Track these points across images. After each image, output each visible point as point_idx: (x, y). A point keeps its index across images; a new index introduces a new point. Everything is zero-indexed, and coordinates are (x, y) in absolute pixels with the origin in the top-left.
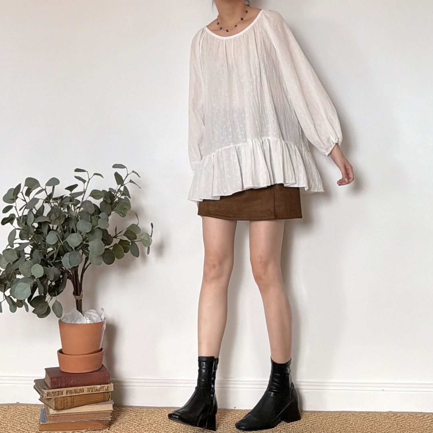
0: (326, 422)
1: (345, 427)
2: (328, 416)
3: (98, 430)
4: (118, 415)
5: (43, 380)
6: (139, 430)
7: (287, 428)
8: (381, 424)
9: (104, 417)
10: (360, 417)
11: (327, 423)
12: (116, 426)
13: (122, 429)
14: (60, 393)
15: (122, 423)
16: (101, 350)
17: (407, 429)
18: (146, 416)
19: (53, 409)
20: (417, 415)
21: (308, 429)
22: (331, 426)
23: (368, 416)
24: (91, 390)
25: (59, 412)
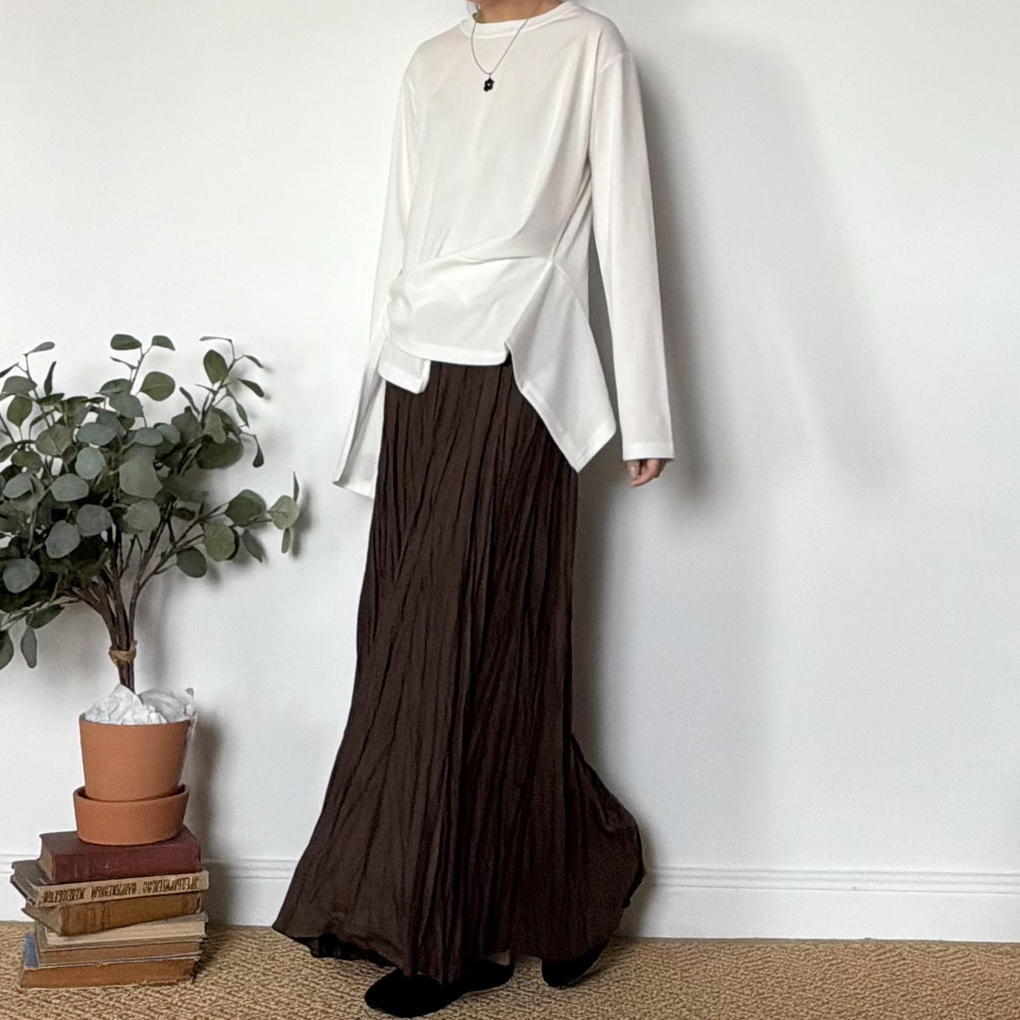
0: (717, 965)
1: (761, 976)
2: (722, 951)
3: (164, 985)
4: (218, 947)
5: (35, 863)
6: (267, 982)
7: (624, 980)
8: (847, 970)
9: (182, 952)
10: (798, 953)
11: (719, 968)
12: (210, 976)
13: (225, 982)
14: (76, 893)
15: (225, 966)
16: (182, 789)
17: (906, 980)
18: (284, 950)
19: (58, 933)
20: (929, 947)
21: (674, 982)
22: (728, 975)
23: (817, 950)
24: (152, 887)
25: (73, 940)
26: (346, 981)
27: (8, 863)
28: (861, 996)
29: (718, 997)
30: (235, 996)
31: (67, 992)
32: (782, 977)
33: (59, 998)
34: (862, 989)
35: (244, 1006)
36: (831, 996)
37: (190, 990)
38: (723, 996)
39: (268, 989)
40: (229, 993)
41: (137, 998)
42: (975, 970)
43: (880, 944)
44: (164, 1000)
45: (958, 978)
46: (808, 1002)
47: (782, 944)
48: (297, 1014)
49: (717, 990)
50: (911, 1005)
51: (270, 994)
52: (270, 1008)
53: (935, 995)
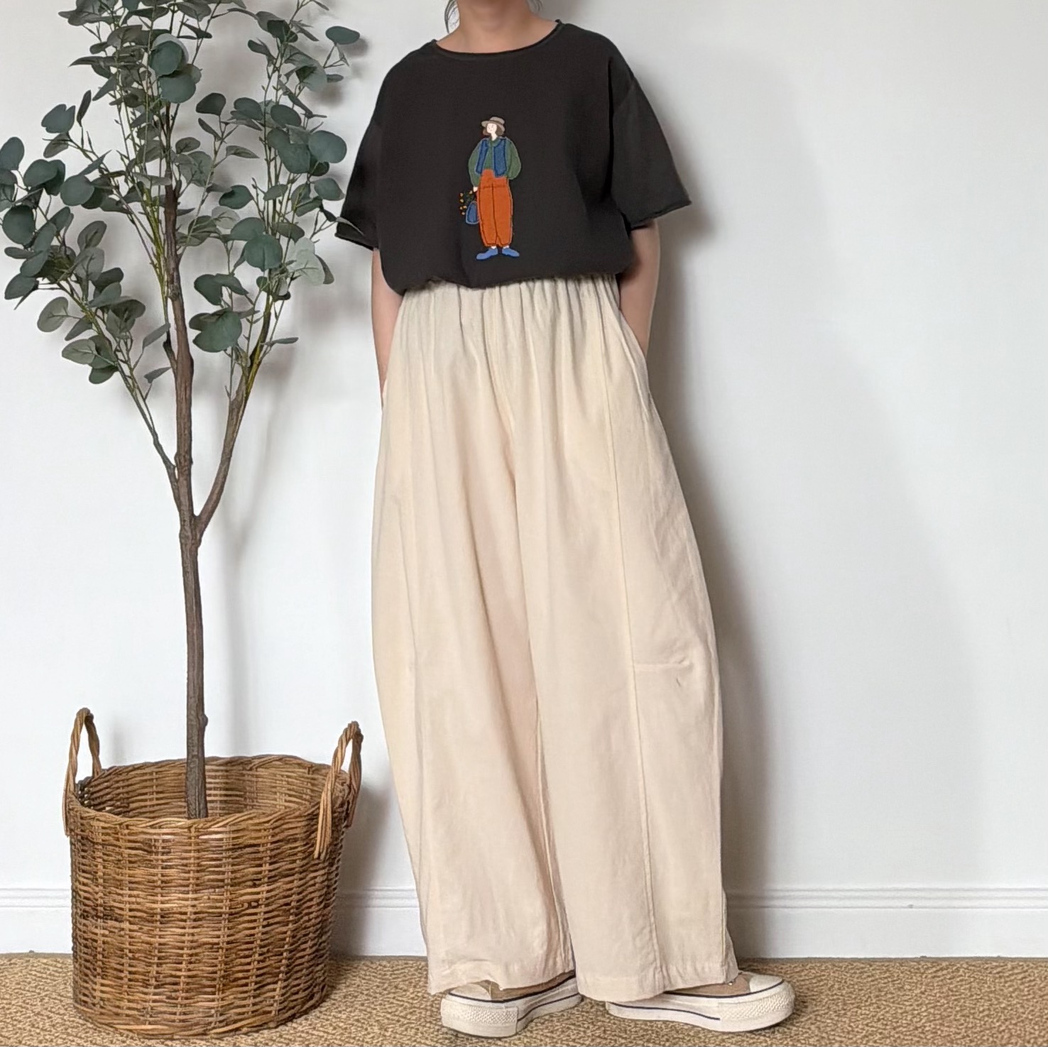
10: (852, 971)
20: (986, 963)
26: (402, 1005)
28: (916, 1012)
32: (836, 994)
34: (918, 1005)
35: (303, 1032)
36: (887, 1012)
39: (325, 1015)
43: (935, 962)
46: (863, 1019)
48: (354, 1038)
50: (968, 1020)
51: (327, 1020)
52: (328, 1033)
53: (992, 1009)
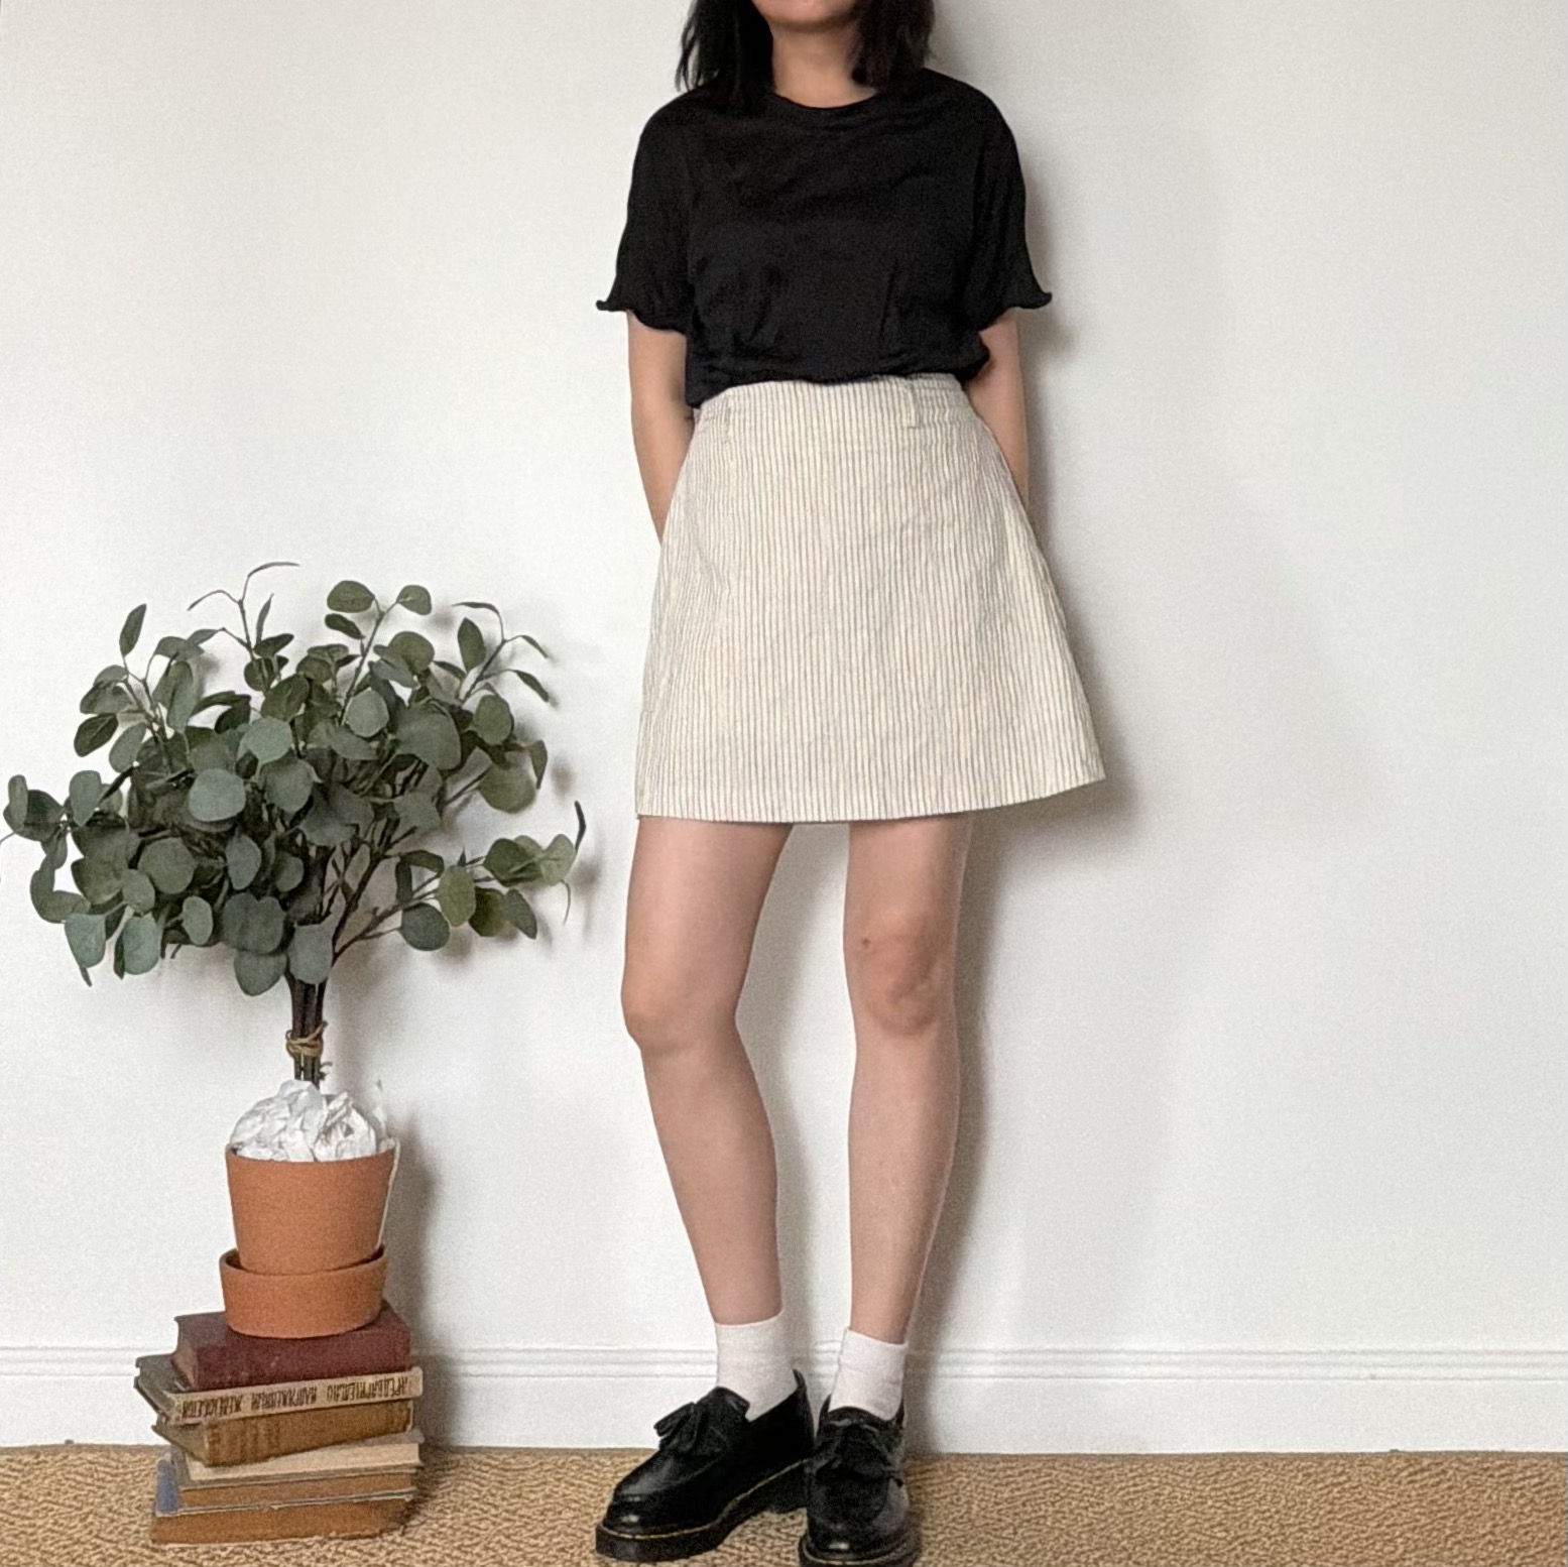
0: (1174, 1494)
2: (1181, 1471)
3: (364, 1537)
4: (438, 1479)
5: (168, 1358)
8: (1366, 1497)
9: (389, 1488)
12: (428, 1523)
13: (451, 1532)
14: (229, 1404)
15: (449, 1508)
16: (381, 1251)
18: (536, 1482)
19: (204, 1462)
20: (1485, 1461)
23: (1320, 1469)
24: (341, 1392)
25: (224, 1472)
27: (129, 1363)
28: (1387, 1537)
29: (1178, 1542)
30: (466, 1553)
31: (224, 1549)
33: (212, 1559)
34: (1388, 1526)
37: (400, 1544)
38: (1186, 1541)
39: (515, 1541)
40: (459, 1548)
41: (325, 1557)
42: (1556, 1495)
43: (1413, 1458)
44: (366, 1561)
45: (1529, 1508)
47: (1268, 1460)
49: (1175, 1532)
53: (1497, 1532)
